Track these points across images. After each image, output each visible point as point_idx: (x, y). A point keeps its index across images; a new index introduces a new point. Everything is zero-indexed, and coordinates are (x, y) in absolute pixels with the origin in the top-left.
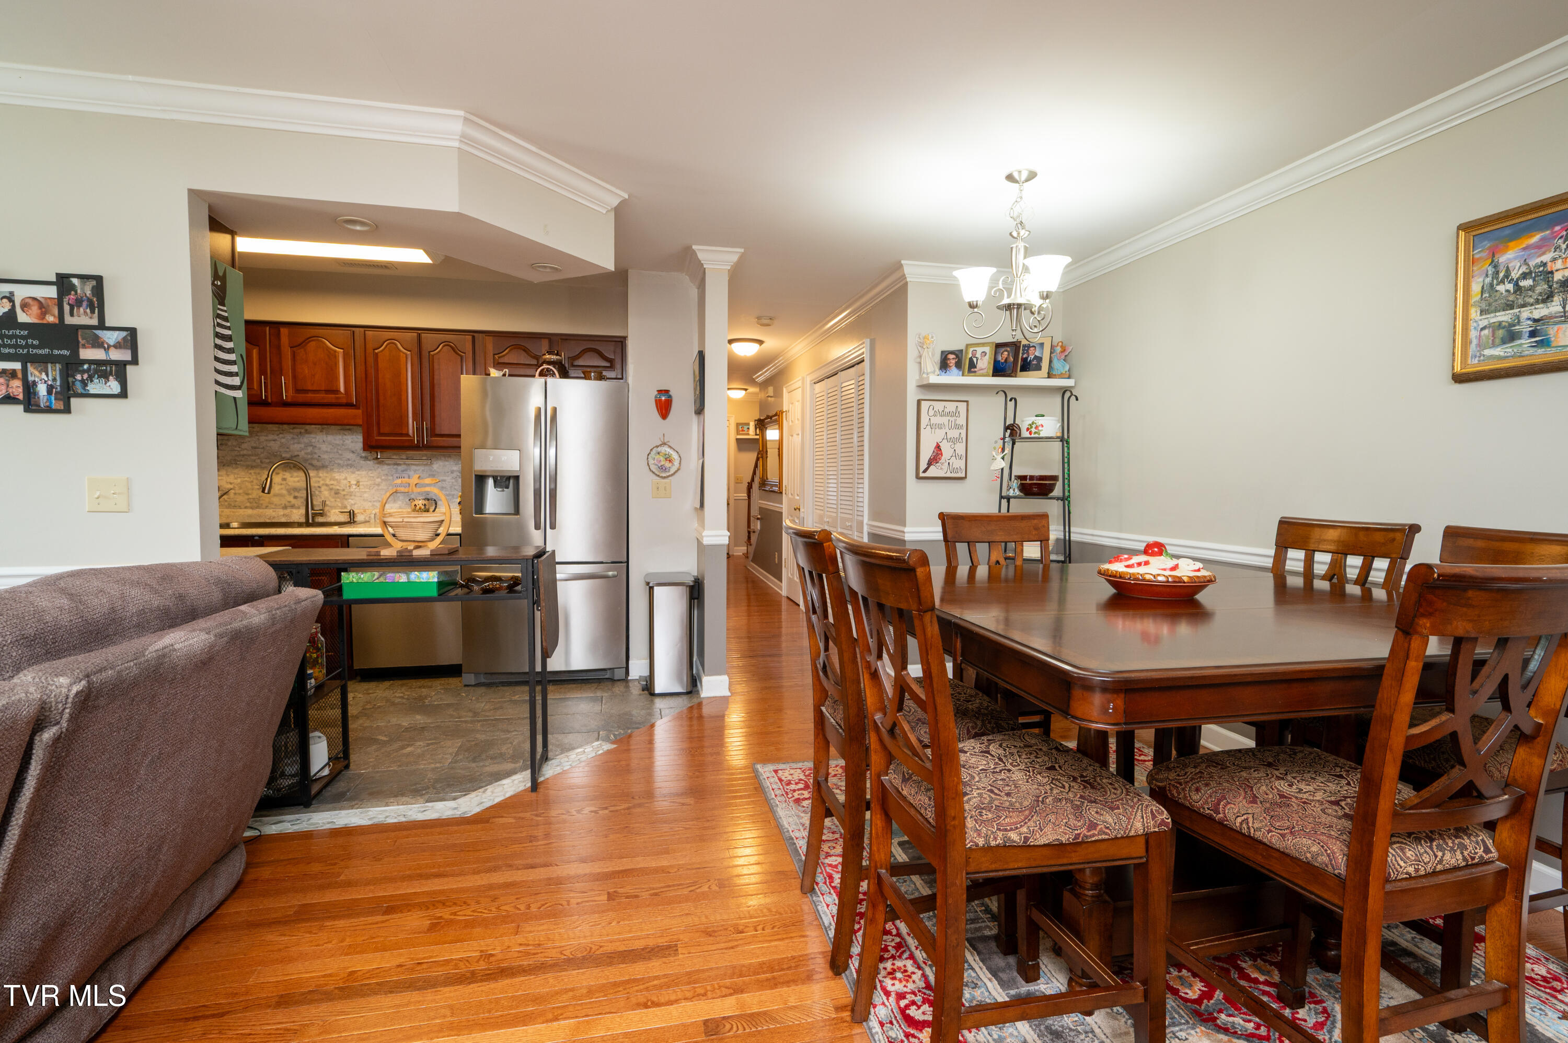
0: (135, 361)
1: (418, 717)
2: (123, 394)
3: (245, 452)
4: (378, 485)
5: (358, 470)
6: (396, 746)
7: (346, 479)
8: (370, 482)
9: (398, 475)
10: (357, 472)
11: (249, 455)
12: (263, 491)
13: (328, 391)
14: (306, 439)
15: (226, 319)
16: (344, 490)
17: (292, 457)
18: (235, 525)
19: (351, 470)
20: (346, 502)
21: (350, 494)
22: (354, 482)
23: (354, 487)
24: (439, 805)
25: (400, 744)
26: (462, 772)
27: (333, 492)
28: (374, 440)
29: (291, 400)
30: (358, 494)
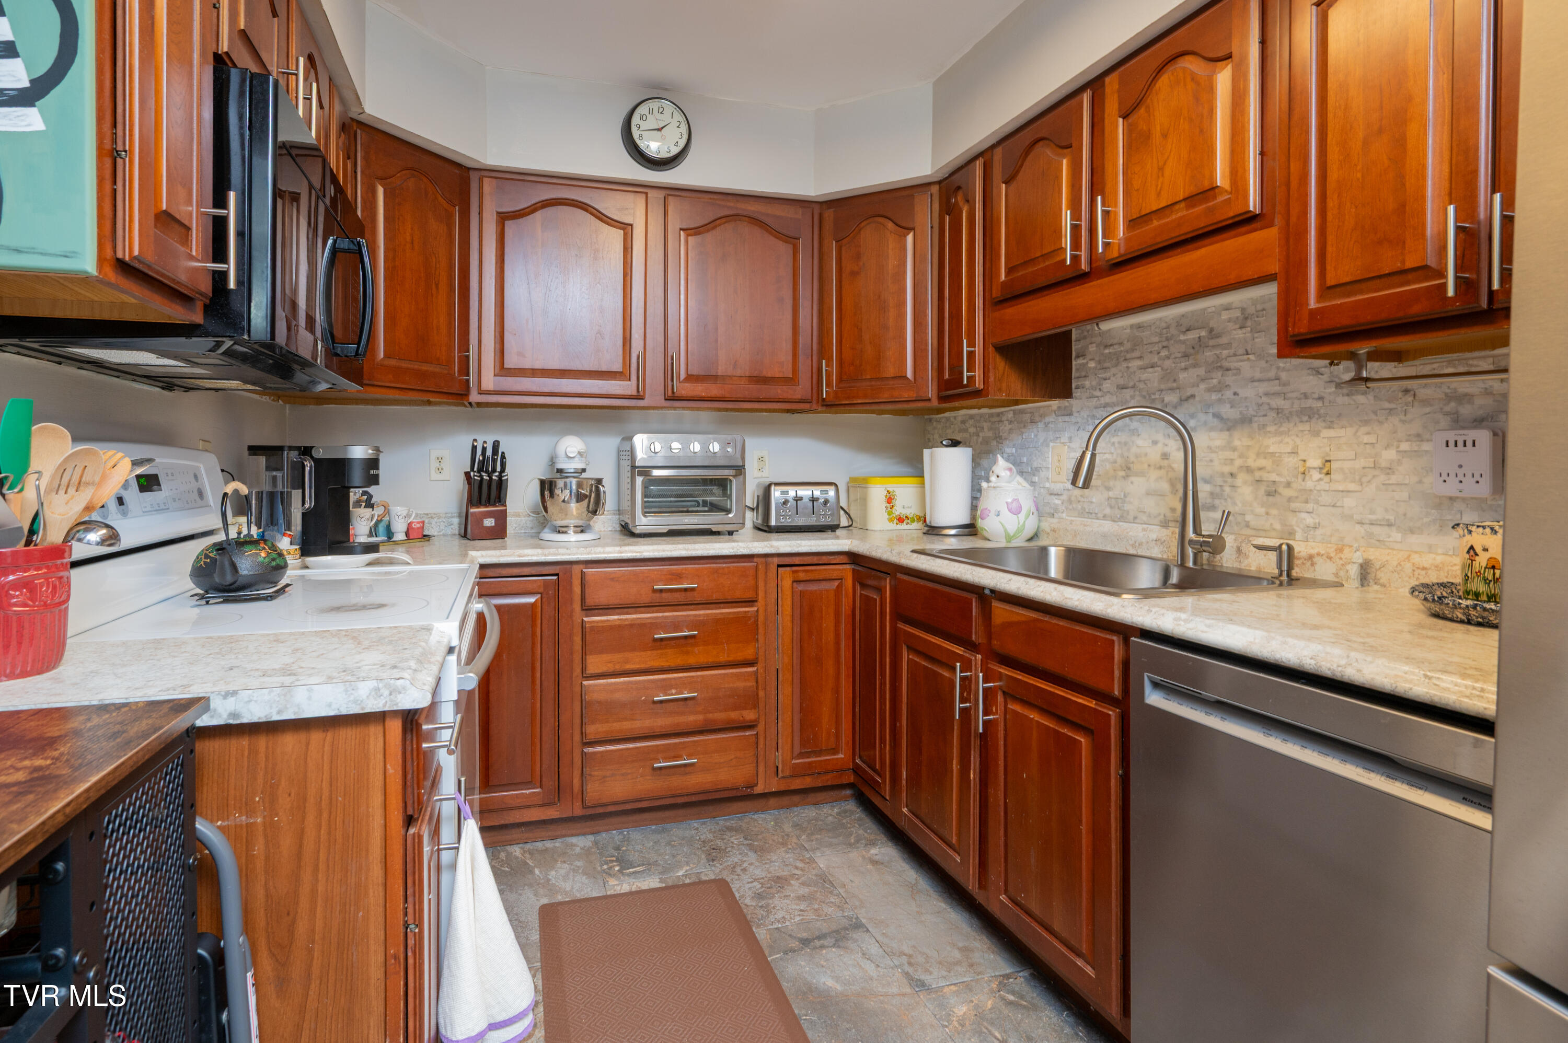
4: (1389, 470)
5: (1330, 427)
7: (1294, 453)
8: (1362, 462)
10: (1326, 433)
12: (1074, 483)
13: (1191, 200)
16: (1288, 485)
19: (1311, 426)
20: (1292, 520)
21: (1306, 496)
22: (1314, 462)
23: (1316, 475)
27: (1262, 489)
28: (1313, 313)
29: (1114, 254)
30: (1326, 498)
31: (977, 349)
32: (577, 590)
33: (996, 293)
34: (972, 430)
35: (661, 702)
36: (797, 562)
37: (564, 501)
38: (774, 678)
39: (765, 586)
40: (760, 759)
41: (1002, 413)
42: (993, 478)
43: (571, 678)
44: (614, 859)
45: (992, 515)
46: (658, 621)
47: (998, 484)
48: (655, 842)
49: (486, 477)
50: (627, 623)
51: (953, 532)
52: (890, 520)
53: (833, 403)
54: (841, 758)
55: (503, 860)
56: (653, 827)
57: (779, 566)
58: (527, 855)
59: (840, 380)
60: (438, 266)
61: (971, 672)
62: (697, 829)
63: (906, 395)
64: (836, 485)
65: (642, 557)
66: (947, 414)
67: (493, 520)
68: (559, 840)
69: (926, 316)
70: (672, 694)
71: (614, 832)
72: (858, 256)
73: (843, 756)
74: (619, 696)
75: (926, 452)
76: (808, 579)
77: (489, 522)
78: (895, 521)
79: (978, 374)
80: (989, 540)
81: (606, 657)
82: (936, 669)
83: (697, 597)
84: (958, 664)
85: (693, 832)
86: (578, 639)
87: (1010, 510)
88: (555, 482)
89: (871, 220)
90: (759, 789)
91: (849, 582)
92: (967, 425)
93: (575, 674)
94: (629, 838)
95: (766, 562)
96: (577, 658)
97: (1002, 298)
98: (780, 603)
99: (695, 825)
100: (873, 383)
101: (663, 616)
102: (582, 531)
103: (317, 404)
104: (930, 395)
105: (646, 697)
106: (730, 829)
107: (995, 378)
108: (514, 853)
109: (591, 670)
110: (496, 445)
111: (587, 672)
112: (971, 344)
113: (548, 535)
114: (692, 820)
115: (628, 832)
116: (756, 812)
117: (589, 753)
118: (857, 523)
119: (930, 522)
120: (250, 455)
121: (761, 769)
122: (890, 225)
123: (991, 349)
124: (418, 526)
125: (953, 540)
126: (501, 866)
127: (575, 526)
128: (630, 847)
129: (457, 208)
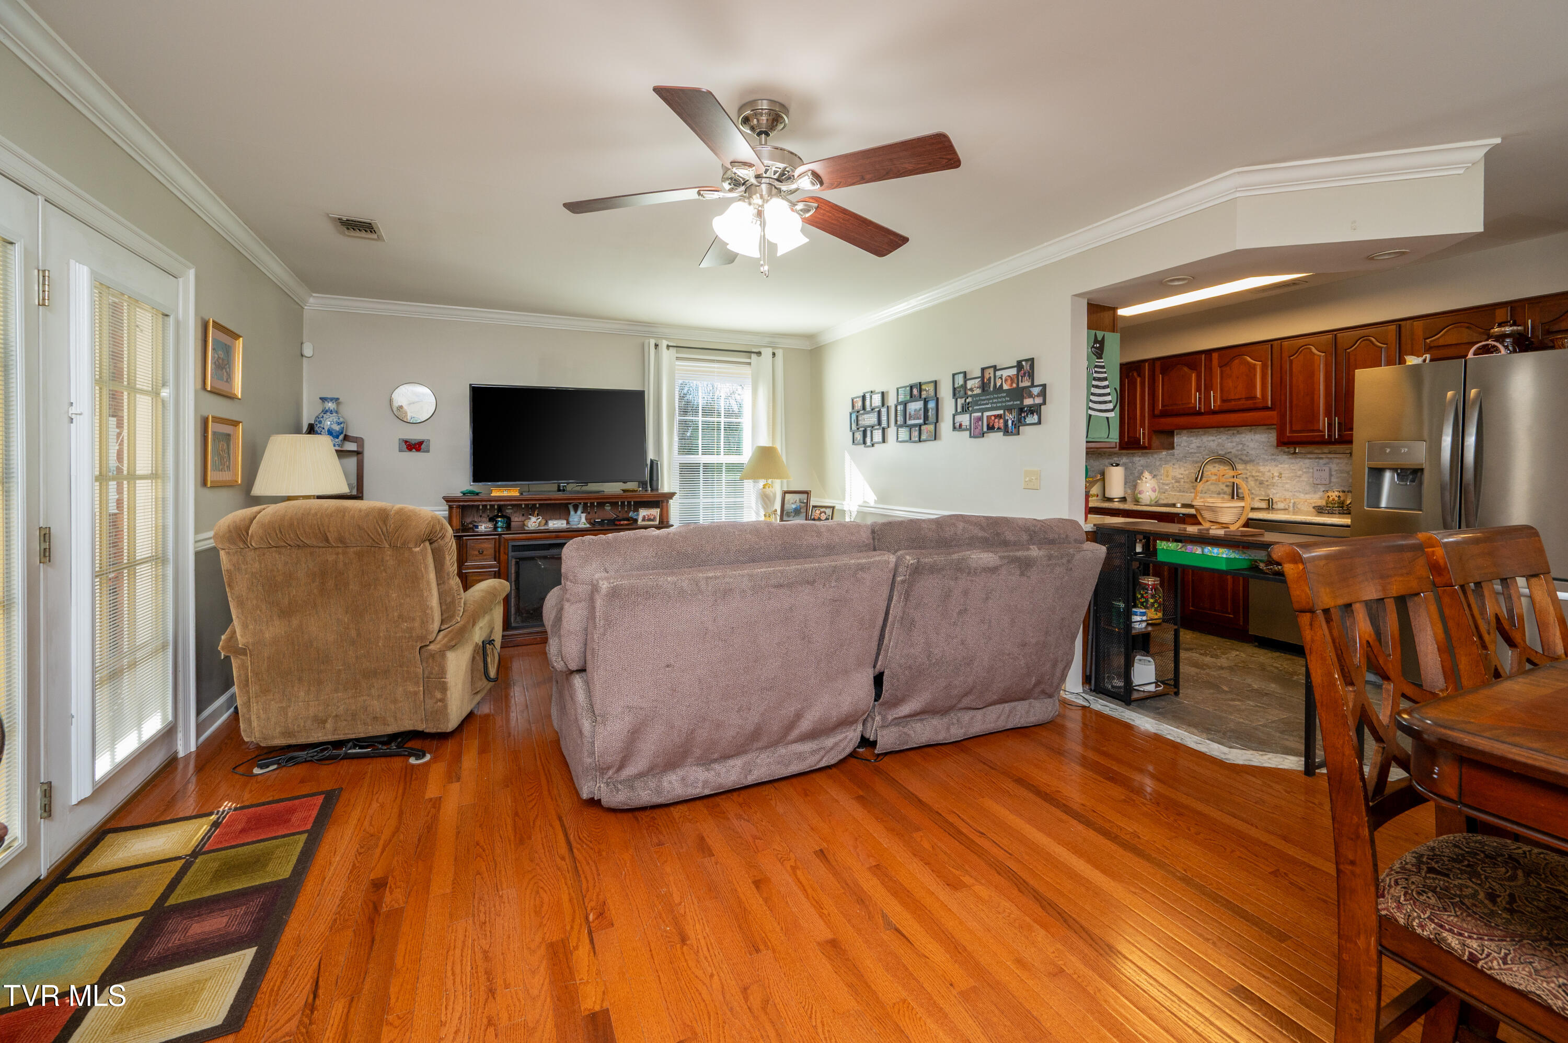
0: (1044, 403)
1: (1273, 685)
2: (1039, 423)
3: (1192, 451)
4: (1300, 477)
5: (1281, 464)
6: (1229, 696)
7: (1269, 471)
8: (1292, 475)
9: (1318, 468)
10: (1280, 466)
11: (1195, 453)
13: (1247, 399)
14: (1237, 439)
15: (1103, 367)
16: (1267, 481)
17: (1226, 454)
18: (1179, 505)
19: (1275, 463)
20: (1269, 492)
21: (1273, 485)
22: (1276, 474)
23: (1277, 478)
24: (1216, 746)
25: (1235, 697)
26: (1261, 734)
27: (1258, 483)
28: (1288, 437)
29: (1217, 408)
30: (1280, 485)
33: (1157, 412)
42: (1143, 479)
51: (1116, 500)
125: (1116, 503)
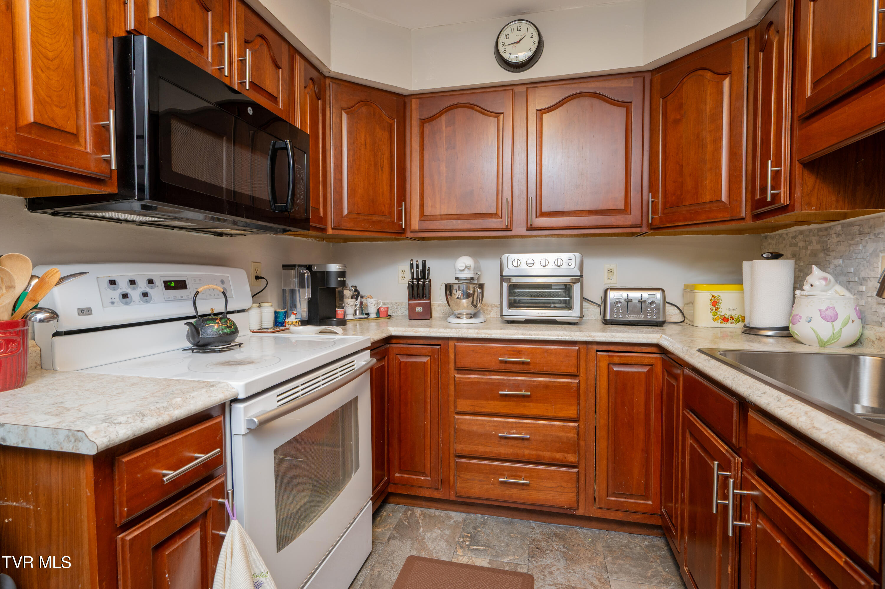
31: (783, 168)
32: (452, 356)
33: (803, 110)
34: (801, 244)
35: (506, 438)
36: (612, 350)
37: (458, 298)
38: (593, 434)
39: (586, 365)
40: (581, 491)
41: (830, 227)
42: (806, 287)
43: (448, 411)
44: (469, 535)
45: (803, 321)
46: (504, 382)
47: (811, 293)
48: (501, 531)
49: (415, 283)
50: (483, 381)
51: (770, 333)
52: (715, 320)
53: (659, 226)
54: (650, 504)
55: (407, 516)
56: (505, 519)
57: (597, 351)
58: (422, 517)
59: (664, 208)
60: (382, 156)
61: (730, 472)
62: (533, 529)
63: (720, 216)
64: (663, 291)
65: (492, 338)
66: (780, 232)
67: (421, 308)
68: (445, 512)
69: (741, 146)
70: (514, 434)
71: (480, 515)
72: (680, 106)
73: (651, 503)
74: (475, 428)
75: (746, 265)
76: (622, 362)
77: (419, 309)
78: (720, 320)
79: (783, 191)
80: (803, 344)
81: (469, 402)
82: (707, 459)
83: (531, 368)
84: (716, 463)
85: (530, 530)
86: (452, 388)
87: (824, 318)
88: (453, 286)
89: (692, 74)
90: (581, 512)
91: (659, 368)
92: (797, 240)
93: (450, 410)
94: (486, 522)
95: (587, 348)
96: (452, 399)
97: (807, 114)
98: (598, 379)
99: (534, 525)
100: (692, 208)
101: (507, 379)
102: (471, 317)
103: (344, 242)
104: (743, 215)
105: (495, 432)
106: (556, 535)
107: (802, 193)
108: (416, 513)
109: (460, 409)
110: (424, 263)
111: (457, 410)
112: (777, 163)
113: (452, 320)
114: (533, 520)
115: (488, 518)
116: (581, 527)
117: (458, 462)
118: (687, 319)
119: (749, 323)
120: (283, 269)
121: (582, 498)
122: (709, 75)
123: (798, 166)
124: (384, 310)
126: (405, 520)
127: (467, 314)
128: (483, 530)
129: (395, 120)
